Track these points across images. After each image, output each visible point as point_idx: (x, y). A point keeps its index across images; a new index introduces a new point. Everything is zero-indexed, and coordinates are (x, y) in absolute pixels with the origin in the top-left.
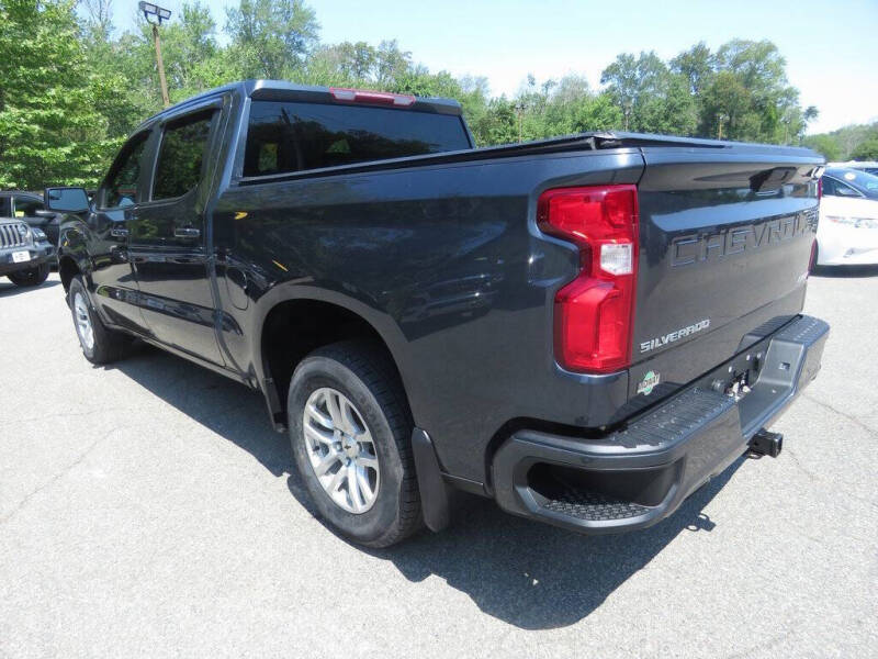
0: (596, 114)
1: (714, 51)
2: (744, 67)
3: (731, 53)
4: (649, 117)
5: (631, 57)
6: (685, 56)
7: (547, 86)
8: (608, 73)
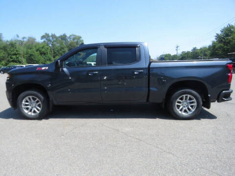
0: (43, 48)
1: (68, 36)
2: (76, 40)
3: (72, 37)
4: (56, 49)
5: (48, 34)
6: (61, 36)
7: (23, 38)
8: (43, 37)
